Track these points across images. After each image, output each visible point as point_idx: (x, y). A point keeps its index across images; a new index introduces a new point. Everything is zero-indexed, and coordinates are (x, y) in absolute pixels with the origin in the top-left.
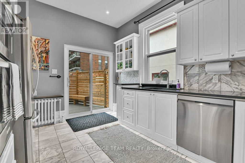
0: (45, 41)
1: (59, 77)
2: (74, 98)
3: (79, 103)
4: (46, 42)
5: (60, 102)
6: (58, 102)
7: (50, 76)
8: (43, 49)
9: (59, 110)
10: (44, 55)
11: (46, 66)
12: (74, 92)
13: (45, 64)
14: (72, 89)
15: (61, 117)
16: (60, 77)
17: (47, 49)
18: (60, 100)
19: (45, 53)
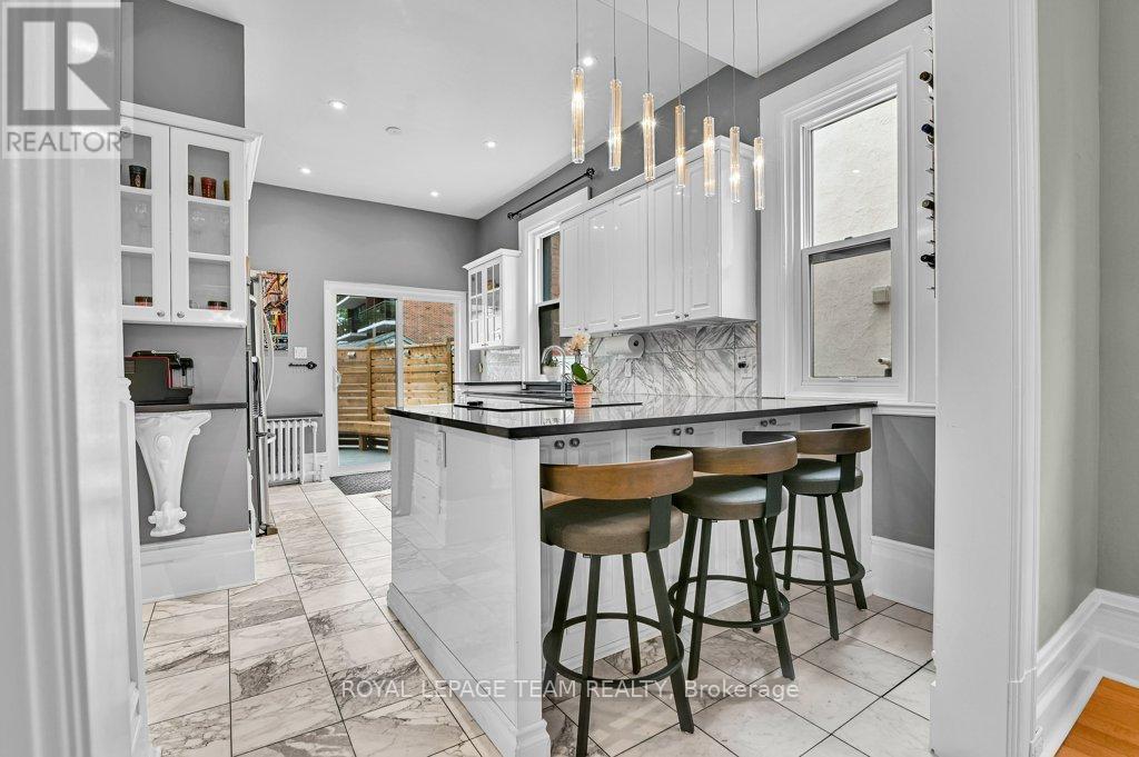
0: (278, 279)
1: (311, 366)
2: (359, 430)
3: (378, 447)
4: (281, 282)
5: (315, 430)
6: (309, 430)
7: (291, 365)
8: (273, 299)
9: (312, 452)
10: (276, 313)
11: (281, 341)
12: (361, 411)
13: (278, 335)
14: (355, 404)
15: (317, 467)
16: (315, 366)
17: (282, 296)
18: (315, 424)
19: (278, 307)
